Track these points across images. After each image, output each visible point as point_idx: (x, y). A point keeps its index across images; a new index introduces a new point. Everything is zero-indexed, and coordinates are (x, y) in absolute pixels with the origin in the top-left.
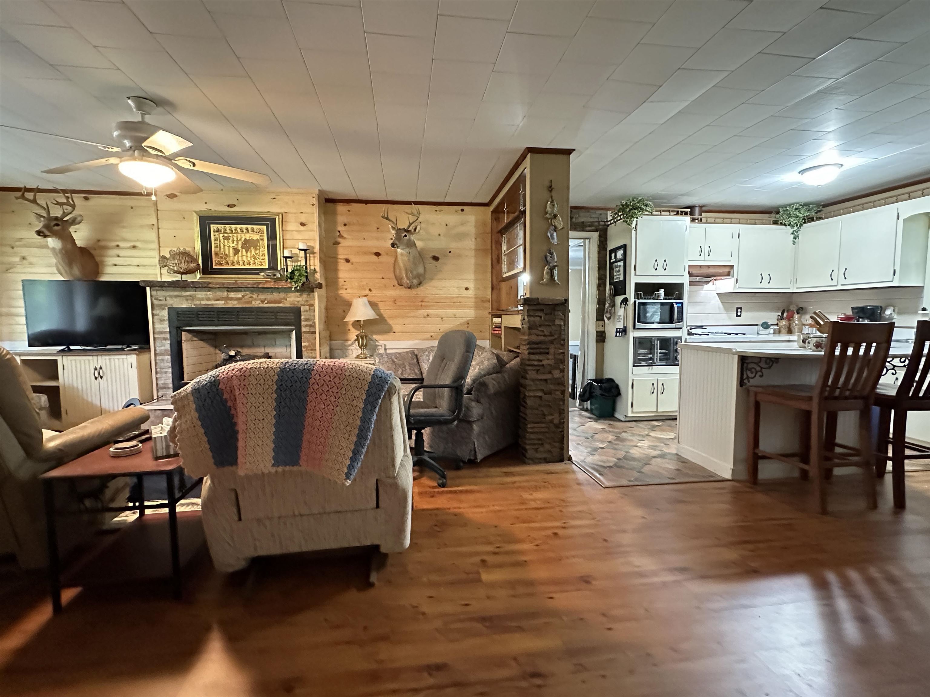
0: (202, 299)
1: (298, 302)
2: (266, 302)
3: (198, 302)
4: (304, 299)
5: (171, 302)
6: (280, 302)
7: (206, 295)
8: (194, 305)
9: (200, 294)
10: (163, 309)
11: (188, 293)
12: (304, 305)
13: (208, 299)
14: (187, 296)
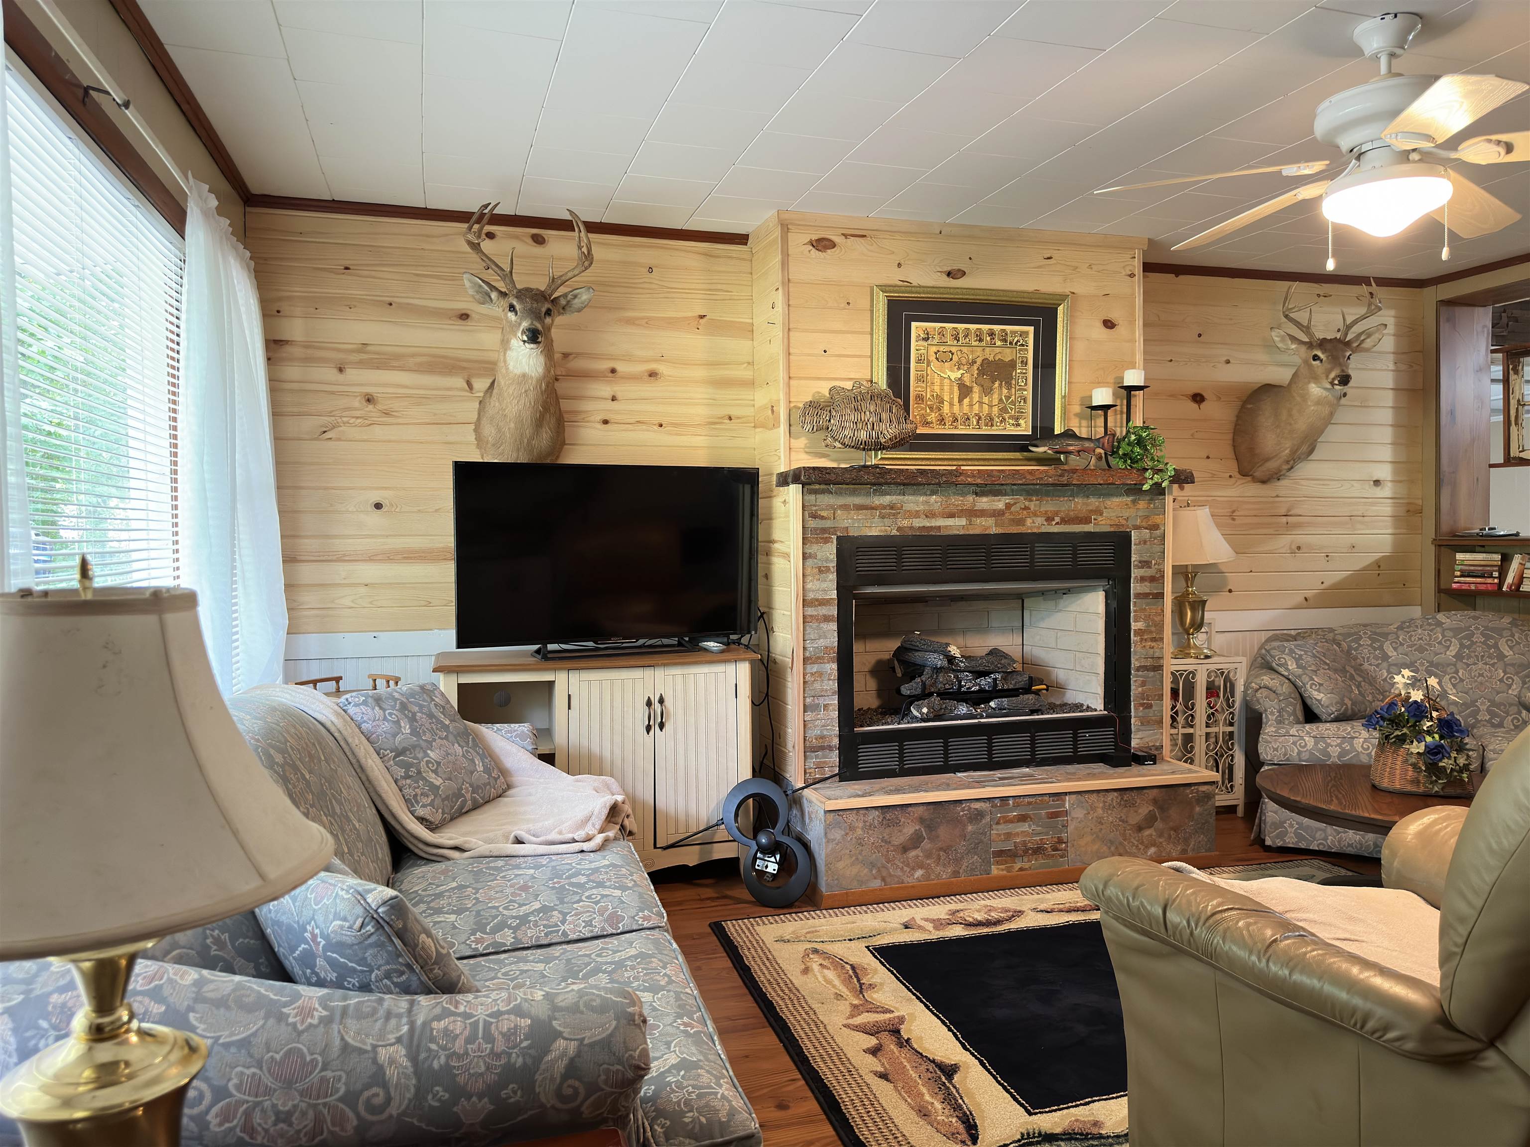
0: (917, 514)
1: (1127, 519)
2: (1057, 519)
3: (905, 523)
4: (1140, 513)
5: (845, 524)
6: (1087, 521)
7: (927, 502)
8: (899, 529)
9: (914, 502)
10: (827, 541)
11: (887, 499)
12: (1137, 528)
13: (930, 515)
14: (884, 507)
